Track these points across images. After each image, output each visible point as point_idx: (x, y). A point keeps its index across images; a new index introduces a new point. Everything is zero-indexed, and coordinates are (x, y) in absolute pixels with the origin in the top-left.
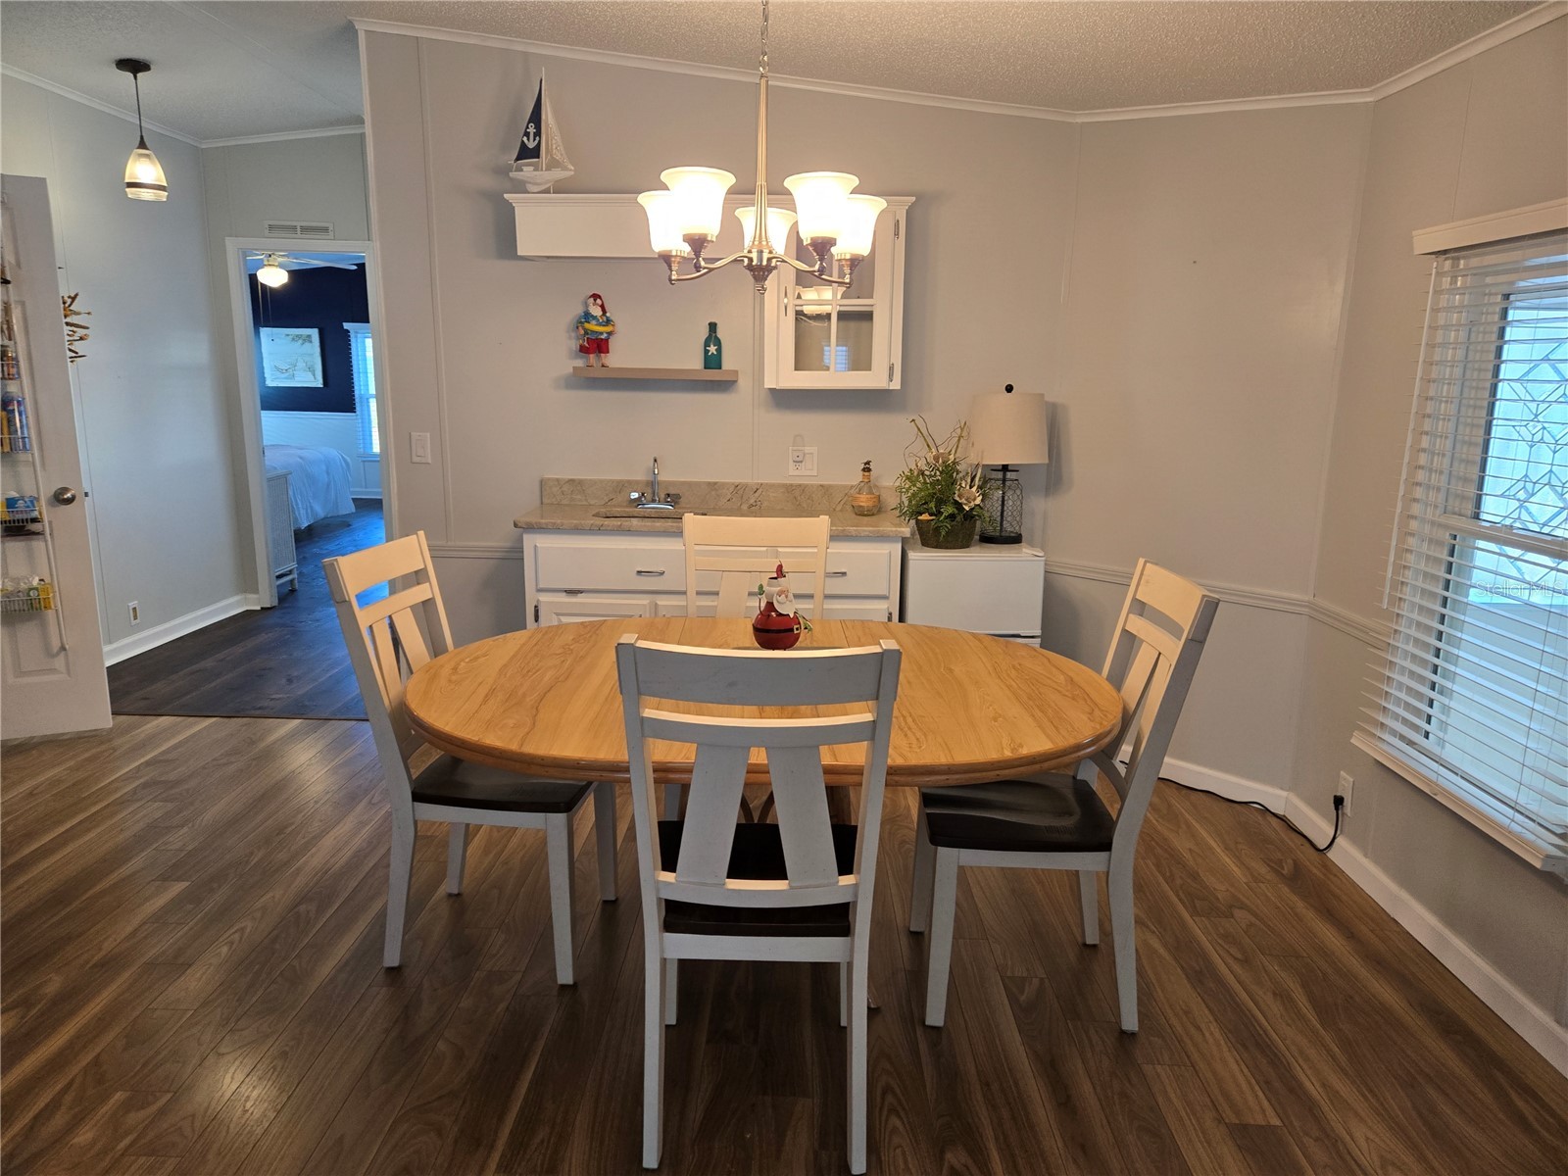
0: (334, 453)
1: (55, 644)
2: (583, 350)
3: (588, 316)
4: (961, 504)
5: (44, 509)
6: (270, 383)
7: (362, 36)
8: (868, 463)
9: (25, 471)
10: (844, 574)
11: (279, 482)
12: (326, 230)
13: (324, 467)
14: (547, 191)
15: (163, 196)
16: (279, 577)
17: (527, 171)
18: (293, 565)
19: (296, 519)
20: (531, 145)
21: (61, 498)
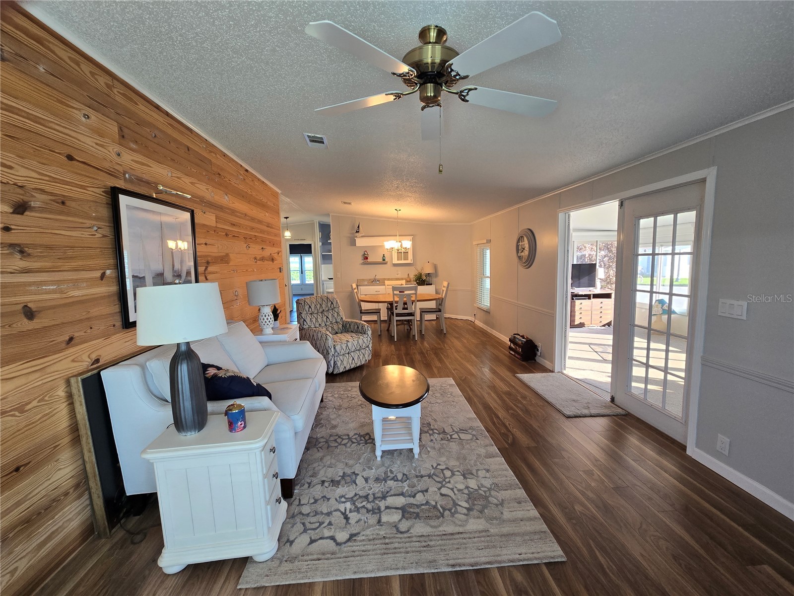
2: (364, 259)
3: (365, 254)
4: (423, 279)
7: (330, 215)
8: (409, 274)
12: (305, 239)
14: (360, 237)
20: (358, 231)
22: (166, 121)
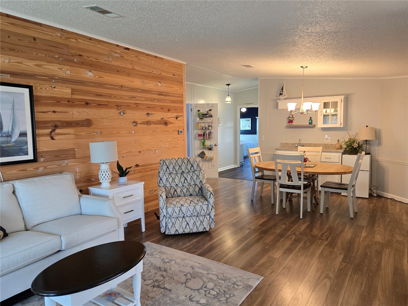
0: (252, 142)
1: (213, 165)
2: (288, 122)
3: (289, 117)
4: (354, 147)
5: (214, 147)
6: (241, 129)
7: (259, 79)
8: (339, 140)
9: (212, 142)
10: (330, 158)
11: (242, 146)
12: (253, 103)
13: (249, 145)
14: (283, 99)
15: (230, 102)
16: (241, 163)
17: (281, 97)
18: (243, 161)
19: (244, 154)
20: (281, 93)
21: (215, 145)
22: (6, 21)
